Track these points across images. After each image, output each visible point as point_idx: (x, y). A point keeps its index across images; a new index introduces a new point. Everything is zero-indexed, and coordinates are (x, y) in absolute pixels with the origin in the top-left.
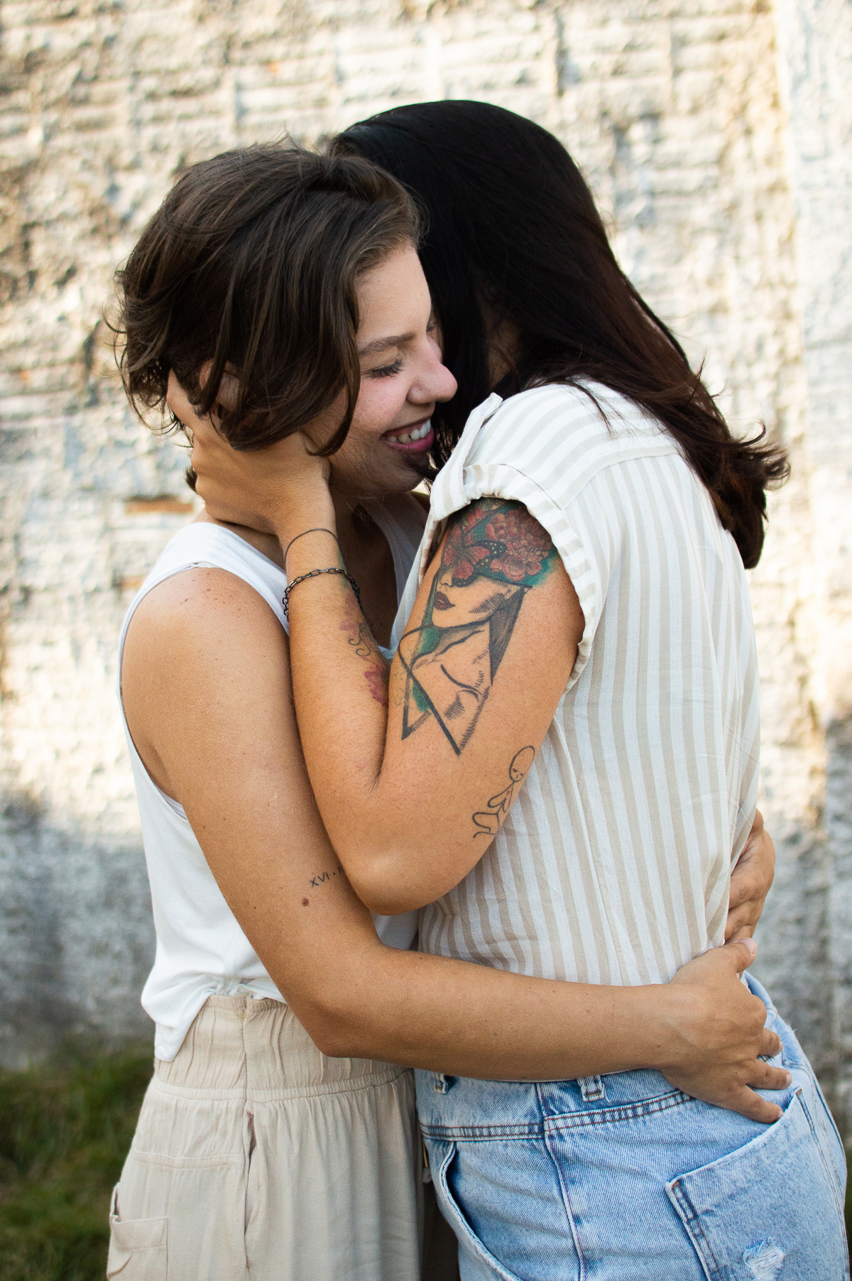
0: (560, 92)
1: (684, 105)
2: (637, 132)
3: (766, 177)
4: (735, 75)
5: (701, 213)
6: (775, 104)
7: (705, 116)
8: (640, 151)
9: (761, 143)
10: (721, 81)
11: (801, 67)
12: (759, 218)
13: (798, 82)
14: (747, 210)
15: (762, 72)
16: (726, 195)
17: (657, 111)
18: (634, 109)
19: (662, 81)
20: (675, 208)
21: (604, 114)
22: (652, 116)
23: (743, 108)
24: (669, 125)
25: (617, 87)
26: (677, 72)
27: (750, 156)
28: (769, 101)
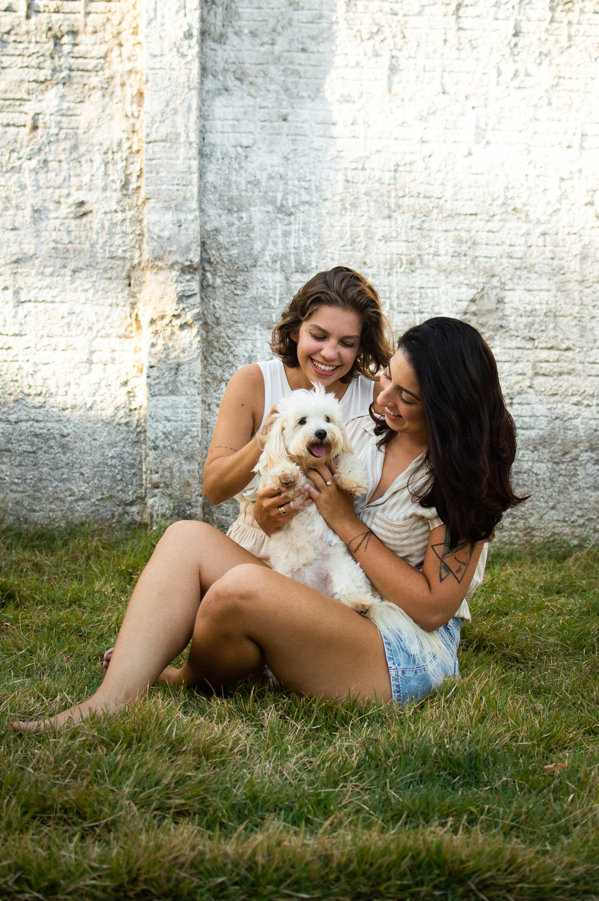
0: (28, 17)
1: (90, 29)
2: (66, 39)
3: (128, 66)
4: (116, 19)
5: (94, 80)
6: (135, 33)
7: (99, 35)
8: (66, 49)
9: (126, 50)
10: (108, 20)
11: (152, 14)
12: (123, 85)
13: (150, 21)
14: (117, 81)
15: (129, 18)
16: (107, 73)
17: (75, 29)
18: (65, 29)
19: (81, 17)
20: (82, 76)
21: (50, 29)
22: (74, 33)
23: (119, 33)
24: (80, 38)
25: (55, 17)
26: (88, 14)
27: (120, 55)
28: (131, 31)
